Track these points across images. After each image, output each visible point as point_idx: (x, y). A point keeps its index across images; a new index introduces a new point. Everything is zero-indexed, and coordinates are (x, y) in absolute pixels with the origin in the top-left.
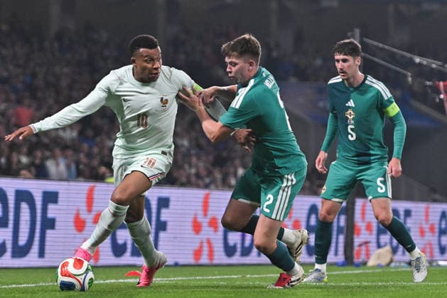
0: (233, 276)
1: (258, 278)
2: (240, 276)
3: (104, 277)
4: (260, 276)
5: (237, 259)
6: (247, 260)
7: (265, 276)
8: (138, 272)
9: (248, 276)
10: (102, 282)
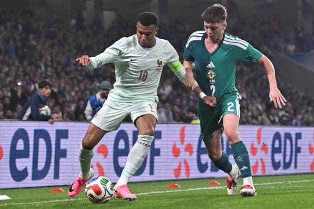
0: (279, 183)
1: (296, 183)
2: (284, 182)
3: (193, 186)
4: (297, 182)
5: (281, 171)
6: (288, 171)
7: (300, 181)
8: (215, 182)
9: (289, 182)
10: (193, 189)
